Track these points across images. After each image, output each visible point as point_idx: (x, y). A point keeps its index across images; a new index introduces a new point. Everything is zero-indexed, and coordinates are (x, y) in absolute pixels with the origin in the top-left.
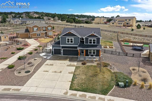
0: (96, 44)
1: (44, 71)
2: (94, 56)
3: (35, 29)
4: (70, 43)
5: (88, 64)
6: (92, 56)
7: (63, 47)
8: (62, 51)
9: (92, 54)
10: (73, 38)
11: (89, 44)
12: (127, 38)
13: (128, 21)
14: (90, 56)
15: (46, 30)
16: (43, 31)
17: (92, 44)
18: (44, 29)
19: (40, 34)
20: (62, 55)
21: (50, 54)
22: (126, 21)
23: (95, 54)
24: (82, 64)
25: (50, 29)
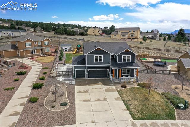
0: (130, 62)
1: (84, 101)
2: (129, 77)
3: (28, 44)
4: (99, 62)
5: (129, 86)
6: (127, 76)
7: (88, 68)
8: (87, 73)
9: (126, 74)
10: (102, 56)
11: (122, 62)
12: (141, 53)
13: (132, 32)
14: (124, 77)
15: (41, 46)
16: (39, 47)
17: (126, 62)
18: (40, 44)
19: (34, 51)
21: (70, 78)
22: (130, 33)
23: (129, 73)
25: (47, 44)
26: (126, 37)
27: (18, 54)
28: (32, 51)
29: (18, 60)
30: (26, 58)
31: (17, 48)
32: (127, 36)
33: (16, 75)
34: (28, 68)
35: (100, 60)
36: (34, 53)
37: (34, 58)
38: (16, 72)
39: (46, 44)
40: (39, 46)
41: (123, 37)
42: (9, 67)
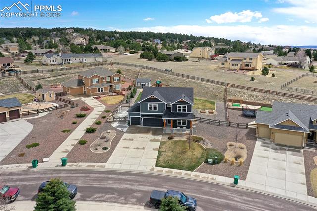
0: (186, 112)
1: (124, 147)
2: (184, 128)
3: (95, 81)
4: (153, 110)
5: (176, 138)
6: (182, 127)
7: (143, 116)
8: (142, 120)
9: (182, 125)
10: (157, 104)
11: (177, 112)
13: (248, 60)
14: (179, 128)
15: (111, 82)
16: (108, 84)
17: (182, 112)
18: (108, 80)
19: (102, 88)
20: (142, 126)
21: (125, 124)
22: (245, 61)
23: (185, 125)
24: (169, 138)
25: (118, 80)
26: (238, 68)
27: (85, 91)
28: (99, 89)
29: (83, 99)
30: (92, 97)
31: (84, 84)
32: (239, 65)
33: (76, 117)
34: (89, 110)
35: (155, 109)
36: (102, 91)
37: (100, 97)
38: (76, 115)
39: (116, 80)
40: (108, 82)
41: (233, 68)
42: (72, 107)
